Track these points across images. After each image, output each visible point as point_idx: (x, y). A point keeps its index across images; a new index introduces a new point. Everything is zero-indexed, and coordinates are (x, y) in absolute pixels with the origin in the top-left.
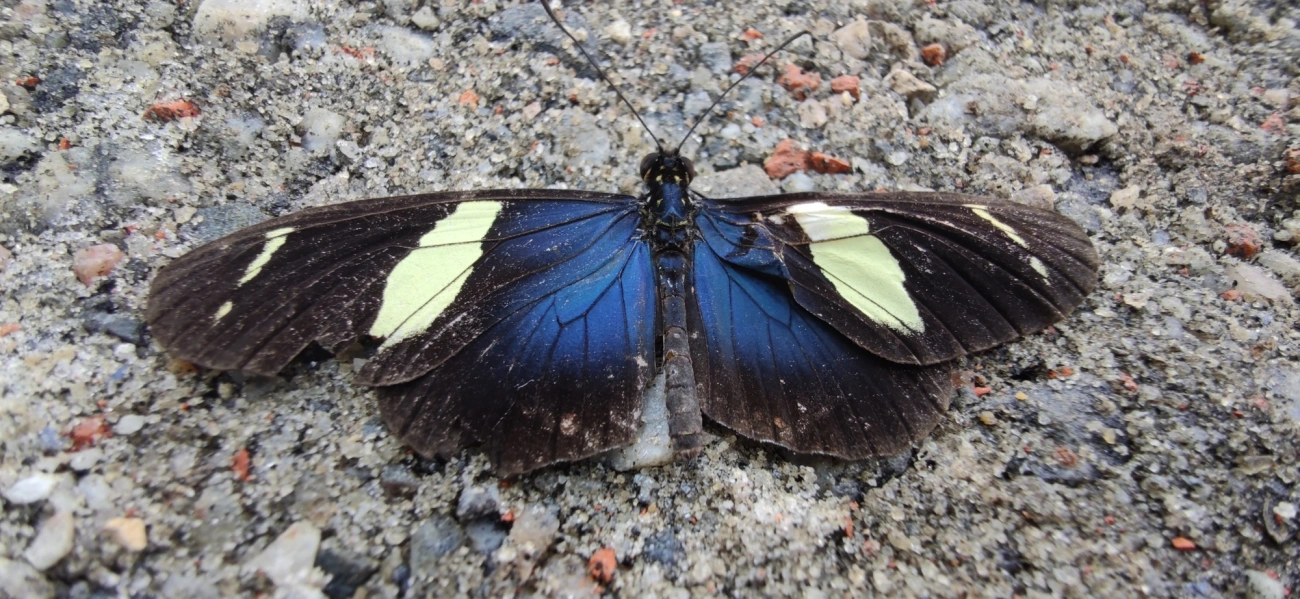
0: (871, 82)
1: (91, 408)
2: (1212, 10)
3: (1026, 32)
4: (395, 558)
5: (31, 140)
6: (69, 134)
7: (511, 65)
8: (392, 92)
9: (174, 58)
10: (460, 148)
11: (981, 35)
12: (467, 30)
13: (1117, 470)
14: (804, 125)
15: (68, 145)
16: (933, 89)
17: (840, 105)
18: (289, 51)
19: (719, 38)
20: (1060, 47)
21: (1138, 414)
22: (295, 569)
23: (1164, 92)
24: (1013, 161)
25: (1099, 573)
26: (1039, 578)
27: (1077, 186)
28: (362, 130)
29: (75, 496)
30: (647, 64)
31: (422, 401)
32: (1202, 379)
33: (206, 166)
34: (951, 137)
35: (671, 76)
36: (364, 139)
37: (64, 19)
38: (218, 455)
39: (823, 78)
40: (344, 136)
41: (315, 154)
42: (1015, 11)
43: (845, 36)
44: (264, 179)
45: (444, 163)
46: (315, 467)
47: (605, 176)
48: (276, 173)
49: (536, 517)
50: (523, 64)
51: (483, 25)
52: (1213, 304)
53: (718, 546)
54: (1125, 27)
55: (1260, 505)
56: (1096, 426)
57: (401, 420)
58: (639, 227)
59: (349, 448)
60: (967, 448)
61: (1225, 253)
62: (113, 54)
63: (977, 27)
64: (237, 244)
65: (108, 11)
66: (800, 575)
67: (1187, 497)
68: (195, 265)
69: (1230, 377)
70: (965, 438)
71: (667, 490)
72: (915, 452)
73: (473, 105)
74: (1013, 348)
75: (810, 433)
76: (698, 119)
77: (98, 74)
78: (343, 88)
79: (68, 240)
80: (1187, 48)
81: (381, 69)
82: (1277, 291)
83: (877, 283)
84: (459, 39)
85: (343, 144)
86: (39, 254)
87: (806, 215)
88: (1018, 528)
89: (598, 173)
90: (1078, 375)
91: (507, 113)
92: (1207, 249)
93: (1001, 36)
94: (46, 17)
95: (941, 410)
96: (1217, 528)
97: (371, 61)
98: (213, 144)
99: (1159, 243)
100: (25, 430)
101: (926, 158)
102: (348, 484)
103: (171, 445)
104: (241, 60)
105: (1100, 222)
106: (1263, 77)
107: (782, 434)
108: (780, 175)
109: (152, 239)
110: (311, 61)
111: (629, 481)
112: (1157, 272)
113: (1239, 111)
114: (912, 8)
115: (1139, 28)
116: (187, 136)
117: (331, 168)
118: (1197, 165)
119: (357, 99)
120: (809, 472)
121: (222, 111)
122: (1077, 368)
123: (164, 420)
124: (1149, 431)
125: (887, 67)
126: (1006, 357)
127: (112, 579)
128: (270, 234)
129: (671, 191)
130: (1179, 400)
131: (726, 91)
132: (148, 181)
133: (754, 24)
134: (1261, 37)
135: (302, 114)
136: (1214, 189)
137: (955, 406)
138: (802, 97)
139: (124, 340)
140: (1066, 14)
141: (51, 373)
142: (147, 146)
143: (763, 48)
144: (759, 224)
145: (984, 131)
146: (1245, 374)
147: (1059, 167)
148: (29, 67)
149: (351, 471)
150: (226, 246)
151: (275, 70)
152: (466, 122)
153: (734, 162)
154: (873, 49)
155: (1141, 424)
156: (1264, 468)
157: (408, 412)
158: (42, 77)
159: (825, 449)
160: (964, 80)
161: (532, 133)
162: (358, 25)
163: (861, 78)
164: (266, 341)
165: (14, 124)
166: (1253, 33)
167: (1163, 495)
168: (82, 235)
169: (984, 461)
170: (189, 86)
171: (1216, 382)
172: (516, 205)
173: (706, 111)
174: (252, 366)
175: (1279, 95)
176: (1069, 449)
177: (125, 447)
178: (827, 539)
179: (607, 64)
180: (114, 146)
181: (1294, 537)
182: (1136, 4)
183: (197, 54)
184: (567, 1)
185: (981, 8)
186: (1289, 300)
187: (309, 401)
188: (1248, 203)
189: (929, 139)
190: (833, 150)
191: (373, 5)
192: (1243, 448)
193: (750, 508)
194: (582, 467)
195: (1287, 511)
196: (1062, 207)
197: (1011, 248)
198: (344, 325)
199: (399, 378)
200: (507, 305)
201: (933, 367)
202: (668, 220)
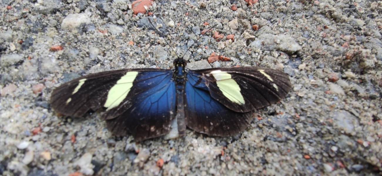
0: (237, 36)
1: (37, 125)
2: (332, 14)
3: (281, 21)
4: (110, 162)
5: (21, 57)
6: (31, 56)
7: (142, 34)
8: (112, 42)
9: (57, 35)
10: (129, 57)
11: (269, 22)
12: (131, 25)
13: (292, 138)
14: (219, 49)
15: (31, 58)
16: (255, 37)
17: (228, 43)
18: (85, 32)
19: (197, 25)
20: (289, 25)
21: (299, 124)
22: (86, 164)
23: (316, 37)
24: (273, 57)
25: (284, 164)
26: (270, 165)
27: (290, 63)
28: (104, 53)
29: (33, 147)
30: (178, 32)
31: (117, 123)
32: (316, 115)
33: (65, 63)
34: (256, 51)
35: (184, 36)
36: (104, 55)
37: (29, 25)
38: (68, 137)
39: (225, 35)
40: (99, 54)
41: (92, 59)
42: (278, 15)
43: (231, 23)
44: (79, 66)
45: (125, 61)
46: (91, 140)
47: (166, 63)
48: (82, 64)
49: (145, 151)
50: (146, 33)
51: (136, 23)
52: (321, 95)
53: (189, 158)
54: (307, 19)
55: (328, 147)
56: (287, 127)
57: (112, 128)
58: (172, 78)
59: (99, 134)
60: (255, 133)
61: (328, 81)
62: (41, 34)
63: (268, 20)
64: (72, 83)
65: (40, 22)
66: (209, 165)
67: (310, 145)
68: (62, 89)
69: (323, 114)
70: (255, 131)
71: (177, 144)
72: (241, 134)
73: (132, 45)
74: (268, 108)
75: (213, 130)
76: (191, 47)
77: (38, 40)
78: (99, 41)
79: (31, 83)
80: (324, 24)
81: (109, 36)
82: (340, 91)
83: (233, 91)
84: (129, 27)
85: (99, 57)
86: (24, 87)
87: (215, 74)
88: (266, 153)
89: (164, 62)
90: (284, 114)
91: (141, 47)
92: (323, 80)
93: (274, 22)
94: (24, 25)
95: (248, 124)
96: (317, 153)
97: (106, 34)
98: (66, 57)
99: (310, 79)
100: (21, 131)
101: (250, 57)
102: (99, 143)
103: (56, 134)
104: (73, 35)
105: (295, 73)
106: (344, 32)
107: (206, 131)
108: (212, 62)
109: (52, 82)
110: (91, 35)
111: (168, 142)
112: (308, 87)
113: (336, 42)
114: (250, 15)
115: (311, 19)
116: (60, 55)
117: (96, 63)
118: (322, 57)
119: (103, 44)
120: (213, 139)
121: (68, 49)
122: (284, 112)
123: (55, 128)
124: (301, 128)
125: (243, 31)
126: (267, 110)
127: (42, 167)
128: (80, 81)
129: (180, 69)
130: (310, 120)
131: (198, 39)
132: (50, 68)
133: (207, 21)
134: (344, 21)
135: (89, 49)
136: (327, 64)
137: (253, 122)
138: (219, 41)
139: (45, 108)
140: (292, 15)
141: (27, 117)
142: (50, 58)
143: (209, 27)
144: (203, 76)
145: (266, 49)
146: (327, 114)
147: (286, 58)
148: (21, 38)
149: (100, 140)
150: (69, 84)
151: (82, 37)
152: (131, 50)
153: (200, 59)
154: (239, 27)
155: (299, 127)
156: (330, 138)
157: (114, 126)
158: (24, 40)
159: (217, 134)
160: (261, 35)
161: (147, 52)
162: (103, 24)
163: (235, 35)
164: (79, 109)
165: (17, 53)
166: (342, 20)
167: (303, 145)
168: (34, 82)
169: (259, 136)
170: (60, 42)
171: (320, 116)
172: (142, 72)
173: (193, 45)
174: (76, 115)
175: (348, 37)
176: (280, 133)
177: (45, 135)
178: (217, 157)
179: (168, 33)
180: (42, 59)
181: (337, 156)
182: (311, 12)
183: (62, 34)
184: (158, 16)
185: (269, 14)
186: (343, 93)
187: (90, 123)
188: (335, 67)
189: (251, 52)
190: (226, 55)
191: (107, 19)
192: (325, 133)
193: (197, 149)
194: (156, 139)
195: (335, 149)
196: (285, 70)
197: (269, 81)
198: (98, 104)
199: (111, 117)
200: (138, 98)
201: (247, 113)
202: (179, 76)
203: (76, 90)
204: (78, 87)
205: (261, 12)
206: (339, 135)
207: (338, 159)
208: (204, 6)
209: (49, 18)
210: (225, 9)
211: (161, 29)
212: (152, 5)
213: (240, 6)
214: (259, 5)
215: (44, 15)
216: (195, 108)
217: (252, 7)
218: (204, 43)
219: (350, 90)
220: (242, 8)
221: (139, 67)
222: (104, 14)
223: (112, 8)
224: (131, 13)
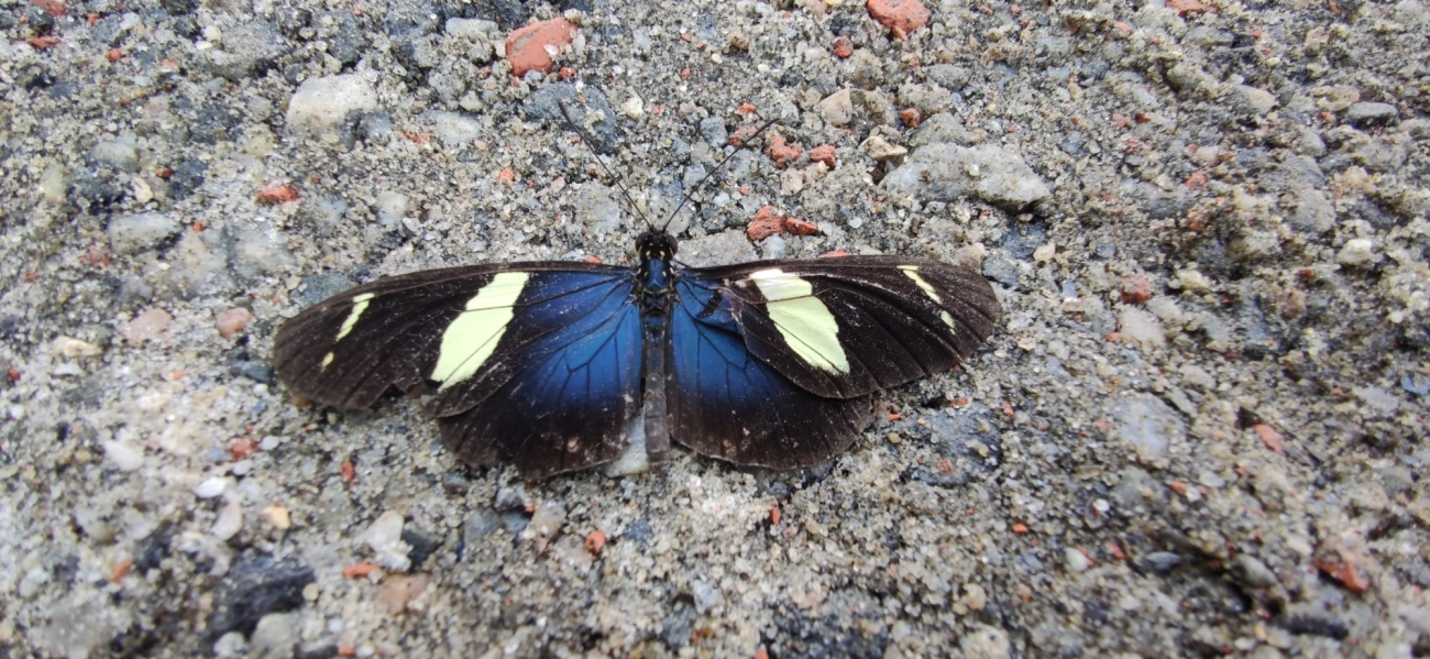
0: (847, 151)
1: (242, 432)
2: (1167, 69)
3: (996, 94)
4: (454, 536)
5: (172, 223)
6: (201, 218)
7: (540, 145)
8: (445, 173)
9: (274, 149)
10: (499, 222)
11: (957, 96)
12: (505, 113)
13: (984, 476)
14: (782, 193)
15: (203, 228)
16: (904, 151)
17: (815, 173)
18: (363, 138)
19: (718, 112)
20: (1022, 109)
21: (1011, 433)
22: (388, 541)
23: (1105, 152)
24: (953, 224)
25: (952, 548)
26: (909, 552)
27: (1010, 242)
28: (422, 208)
29: (238, 492)
30: (656, 138)
31: (470, 428)
32: (1063, 407)
33: (306, 242)
34: (901, 204)
35: (675, 150)
36: (424, 216)
37: (184, 116)
38: (331, 464)
39: (805, 148)
40: (408, 214)
41: (386, 230)
42: (989, 73)
43: (830, 103)
44: (349, 252)
45: (487, 235)
46: (397, 474)
47: (615, 242)
49: (551, 509)
50: (552, 143)
51: (519, 107)
52: (1090, 346)
53: (676, 530)
54: (1084, 87)
55: (1085, 501)
56: (974, 443)
57: (455, 441)
58: (632, 292)
59: (420, 461)
60: (876, 460)
61: (1119, 300)
62: (227, 147)
63: (952, 90)
64: (333, 306)
65: (218, 107)
66: (733, 550)
67: (1033, 495)
69: (1084, 405)
70: (875, 454)
71: (644, 490)
72: (836, 463)
73: (510, 182)
74: (922, 384)
75: (750, 450)
76: (695, 189)
77: (217, 166)
78: (406, 170)
79: (211, 305)
80: (1138, 107)
81: (436, 151)
82: (1153, 333)
83: (816, 334)
84: (500, 120)
86: (191, 316)
87: (763, 281)
88: (902, 518)
89: (609, 239)
90: (969, 404)
91: (538, 188)
92: (1103, 298)
93: (974, 97)
94: (170, 115)
95: (856, 433)
96: (1051, 518)
97: (428, 147)
98: (309, 224)
99: (1063, 294)
100: (200, 448)
101: (878, 223)
102: (420, 485)
103: (299, 458)
105: (1018, 276)
106: (1200, 134)
107: (728, 452)
108: (760, 237)
109: (271, 303)
110: (380, 148)
111: (617, 484)
112: (1053, 320)
113: (1168, 170)
114: (897, 73)
115: (1096, 89)
116: (289, 217)
117: (399, 240)
118: (1112, 223)
119: (417, 180)
120: (749, 477)
121: (314, 196)
122: (970, 399)
123: (293, 440)
124: (1015, 446)
125: (867, 131)
126: (917, 390)
127: (269, 547)
128: (357, 299)
129: (656, 266)
130: (1043, 423)
131: (719, 162)
132: (265, 257)
133: (748, 98)
134: (1206, 96)
135: (375, 196)
136: (1123, 244)
137: (871, 428)
138: (784, 166)
139: (259, 381)
140: (1034, 75)
141: (212, 407)
142: (261, 227)
143: (755, 122)
144: (725, 290)
145: (933, 196)
146: (1097, 403)
147: (996, 226)
148: (164, 160)
149: (422, 476)
150: (325, 309)
151: (353, 158)
152: (504, 197)
153: (722, 226)
154: (853, 115)
155: (1010, 442)
156: (1094, 474)
157: (460, 435)
158: (174, 168)
159: (760, 462)
160: (924, 148)
161: (557, 205)
162: (417, 112)
163: (837, 147)
164: (360, 384)
165: (158, 209)
166: (1199, 91)
167: (1011, 494)
168: (220, 301)
169: (885, 470)
170: (288, 174)
171: (1074, 409)
172: (541, 275)
173: (701, 182)
174: (351, 403)
175: (1209, 153)
176: (949, 461)
177: (268, 459)
178: (757, 526)
179: (621, 140)
180: (235, 228)
181: (1107, 525)
182: (1099, 63)
183: (292, 146)
184: (589, 80)
185: (958, 72)
186: (1159, 340)
187: (391, 427)
188: (1149, 256)
189: (884, 205)
190: (805, 214)
191: (427, 92)
192: (1082, 460)
193: (701, 504)
194: (584, 474)
195: (1102, 506)
196: (987, 264)
197: (927, 304)
198: (413, 373)
199: (454, 411)
200: (530, 356)
201: (855, 399)
202: (651, 289)
203: (347, 327)
204: (352, 319)
205: (933, 64)
206: (1121, 467)
207: (1111, 534)
208: (742, 46)
209: (246, 93)
210: (813, 53)
211: (600, 128)
212: (570, 41)
213: (864, 41)
214: (931, 35)
215: (230, 81)
216: (699, 386)
217: (905, 46)
218: (737, 174)
219: (1184, 331)
220: (872, 47)
222: (417, 77)
223: (441, 53)
224: (504, 72)
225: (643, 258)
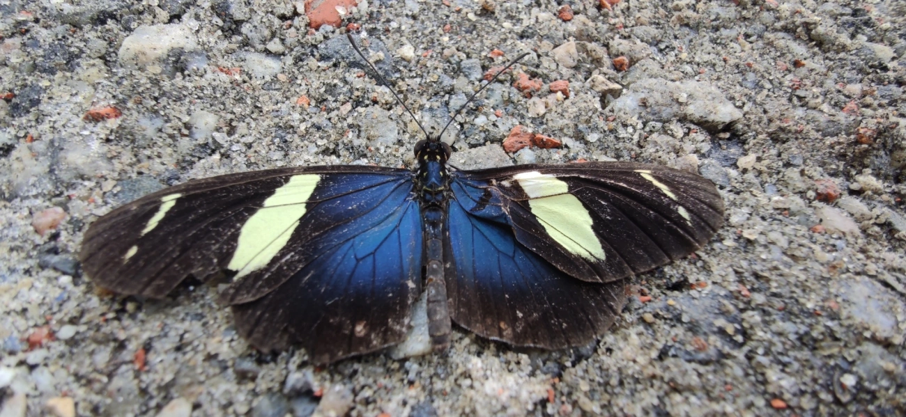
0: (577, 85)
1: (40, 322)
2: (812, 30)
3: (684, 47)
5: (7, 136)
6: (33, 132)
7: (331, 77)
8: (251, 98)
9: (105, 78)
10: (296, 136)
11: (654, 49)
12: (303, 54)
13: (735, 353)
14: (530, 116)
15: (32, 140)
16: (620, 87)
17: (555, 101)
18: (182, 71)
19: (474, 55)
20: (706, 58)
21: (750, 313)
23: (777, 87)
24: (671, 138)
27: (715, 154)
28: (230, 124)
29: (27, 382)
30: (425, 74)
31: (262, 314)
32: (794, 289)
33: (124, 152)
34: (629, 122)
35: (441, 83)
36: (232, 131)
37: (32, 52)
38: (125, 353)
39: (545, 82)
40: (218, 129)
41: (198, 142)
42: (677, 33)
43: (560, 52)
44: (162, 160)
45: (285, 147)
46: (189, 360)
47: (394, 153)
48: (171, 155)
49: (339, 392)
50: (341, 76)
51: (315, 50)
52: (803, 236)
53: (460, 411)
54: (751, 43)
55: (832, 377)
56: (721, 322)
57: (247, 327)
58: (412, 191)
59: (212, 347)
60: (634, 339)
61: (814, 200)
62: (64, 76)
63: (651, 44)
64: (143, 205)
65: (62, 46)
67: (783, 371)
68: (114, 220)
69: (813, 287)
70: (632, 332)
71: (427, 372)
72: (598, 342)
73: (306, 106)
75: (524, 332)
76: (458, 112)
77: (54, 90)
78: (218, 96)
79: (30, 205)
80: (794, 56)
81: (244, 82)
82: (850, 226)
83: (574, 226)
84: (298, 60)
85: (217, 135)
86: (11, 215)
87: (526, 180)
88: (667, 394)
89: (389, 151)
90: (710, 287)
91: (329, 111)
92: (802, 197)
93: (667, 50)
94: (20, 51)
95: (615, 313)
96: (803, 393)
97: (237, 77)
98: (129, 137)
99: (768, 194)
101: (611, 138)
102: (212, 371)
103: (93, 346)
104: (149, 78)
105: (729, 180)
106: (845, 76)
107: (505, 333)
108: (514, 150)
109: (86, 203)
110: (197, 78)
111: (402, 366)
112: (766, 214)
114: (607, 32)
115: (760, 43)
116: (112, 131)
117: (209, 151)
118: (797, 139)
119: (227, 103)
120: (524, 358)
121: (135, 114)
122: (709, 282)
123: (90, 329)
124: (757, 324)
125: (590, 73)
126: (662, 273)
128: (165, 199)
129: (433, 167)
130: (778, 303)
131: (477, 92)
132: (84, 164)
133: (498, 46)
134: (844, 48)
135: (190, 115)
136: (808, 155)
137: (627, 309)
138: (530, 96)
139: (64, 273)
140: (711, 34)
141: (16, 297)
142: (85, 139)
143: (504, 62)
144: (494, 187)
145: (652, 118)
146: (824, 285)
147: (703, 141)
148: (8, 86)
149: (214, 362)
150: (134, 207)
151: (173, 85)
152: (301, 117)
153: (482, 141)
154: (579, 61)
155: (752, 321)
156: (835, 351)
157: (253, 321)
158: (16, 92)
159: (534, 343)
160: (639, 82)
161: (345, 124)
162: (229, 52)
163: (570, 82)
164: (158, 274)
166: (838, 46)
167: (765, 370)
168: (39, 202)
169: (645, 347)
170: (114, 97)
171: (804, 291)
172: (330, 176)
173: (463, 107)
174: (148, 292)
175: (855, 88)
176: (702, 339)
177: (62, 348)
178: (535, 404)
179: (398, 75)
180: (62, 140)
181: (855, 399)
182: (759, 26)
183: (120, 75)
184: (371, 32)
185: (653, 31)
186: (858, 232)
187: (187, 314)
188: (831, 164)
189: (614, 124)
190: (550, 132)
191: (240, 38)
192: (821, 337)
193: (483, 384)
194: (370, 358)
195: (849, 380)
196: (703, 170)
197: (665, 200)
198: (211, 263)
199: (247, 298)
200: (321, 246)
201: (611, 284)
202: (431, 186)
203: (153, 223)
204: (159, 216)
205: (633, 26)
206: (858, 343)
207: (862, 408)
208: (491, 8)
209: (87, 36)
210: (544, 16)
211: (381, 65)
212: (356, 5)
213: (582, 8)
214: (628, 8)
215: (74, 26)
216: (474, 273)
217: (611, 14)
218: (492, 102)
219: (875, 224)
220: (586, 14)
221: (323, 164)
222: (232, 27)
223: (252, 11)
224: (303, 24)
225: (421, 161)
